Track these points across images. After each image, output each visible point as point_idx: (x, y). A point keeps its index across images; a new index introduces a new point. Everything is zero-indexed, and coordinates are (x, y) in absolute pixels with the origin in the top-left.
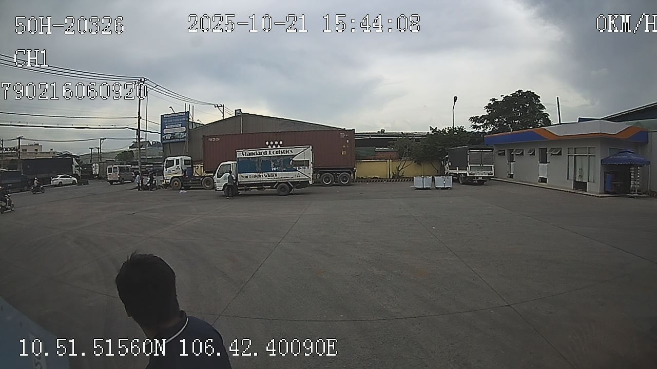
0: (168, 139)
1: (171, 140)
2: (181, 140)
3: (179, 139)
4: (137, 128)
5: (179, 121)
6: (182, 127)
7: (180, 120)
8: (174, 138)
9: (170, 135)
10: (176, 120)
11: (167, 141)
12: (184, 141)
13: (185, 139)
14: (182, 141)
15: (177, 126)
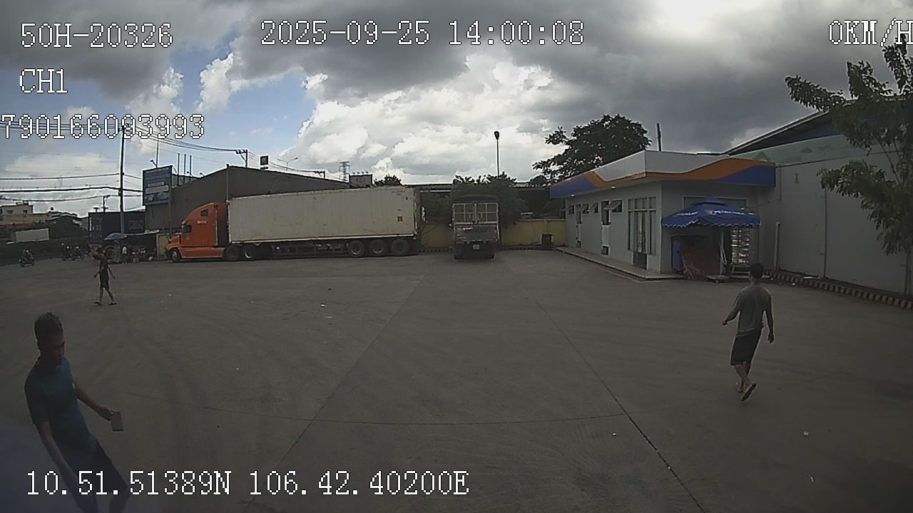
0: (150, 201)
1: (154, 203)
2: (165, 201)
3: (161, 200)
4: (119, 187)
5: (161, 179)
6: (165, 185)
7: (164, 176)
8: (157, 200)
9: (153, 196)
10: (160, 177)
11: (150, 203)
12: (167, 203)
13: (168, 201)
14: (164, 204)
15: (159, 184)
